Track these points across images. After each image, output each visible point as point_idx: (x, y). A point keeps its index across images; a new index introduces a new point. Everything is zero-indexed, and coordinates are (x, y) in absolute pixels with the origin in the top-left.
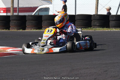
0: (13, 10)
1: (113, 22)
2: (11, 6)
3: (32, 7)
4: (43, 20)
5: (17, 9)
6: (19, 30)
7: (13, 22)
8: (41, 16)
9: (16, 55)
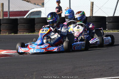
0: (3, 14)
1: (110, 24)
2: (1, 10)
3: (22, 11)
4: (35, 23)
5: (8, 13)
6: (11, 34)
7: (4, 26)
8: (34, 19)
9: (11, 56)
